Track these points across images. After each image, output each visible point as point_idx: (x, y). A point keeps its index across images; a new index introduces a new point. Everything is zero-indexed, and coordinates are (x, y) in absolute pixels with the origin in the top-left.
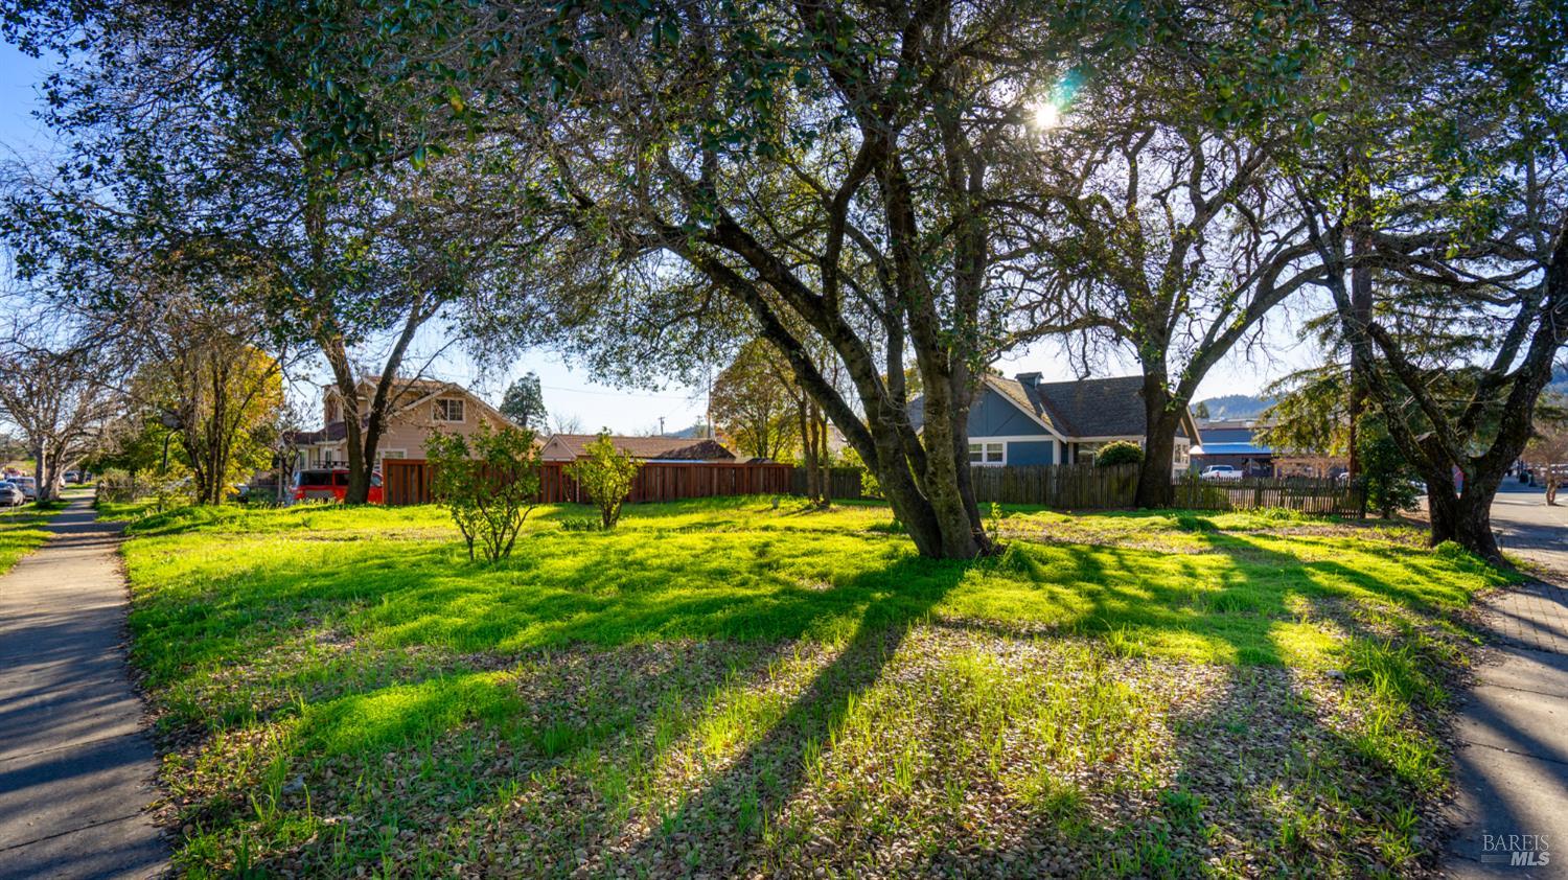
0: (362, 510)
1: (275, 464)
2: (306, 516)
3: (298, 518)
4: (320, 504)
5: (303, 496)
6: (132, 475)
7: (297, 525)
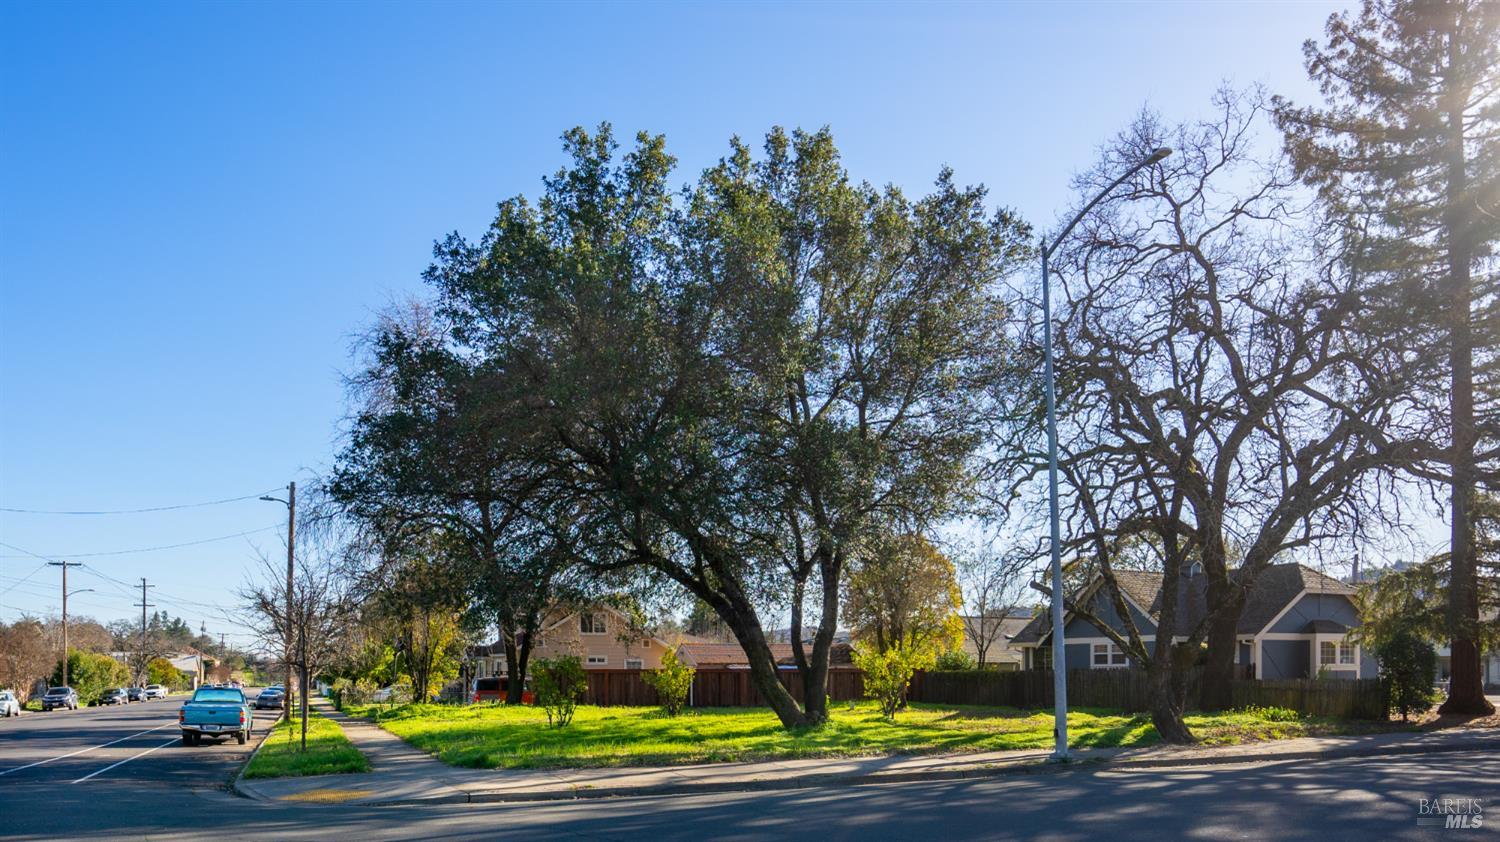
0: (517, 708)
1: (461, 674)
2: (478, 711)
3: (473, 713)
4: (490, 704)
5: (479, 699)
6: (354, 682)
7: (472, 717)
